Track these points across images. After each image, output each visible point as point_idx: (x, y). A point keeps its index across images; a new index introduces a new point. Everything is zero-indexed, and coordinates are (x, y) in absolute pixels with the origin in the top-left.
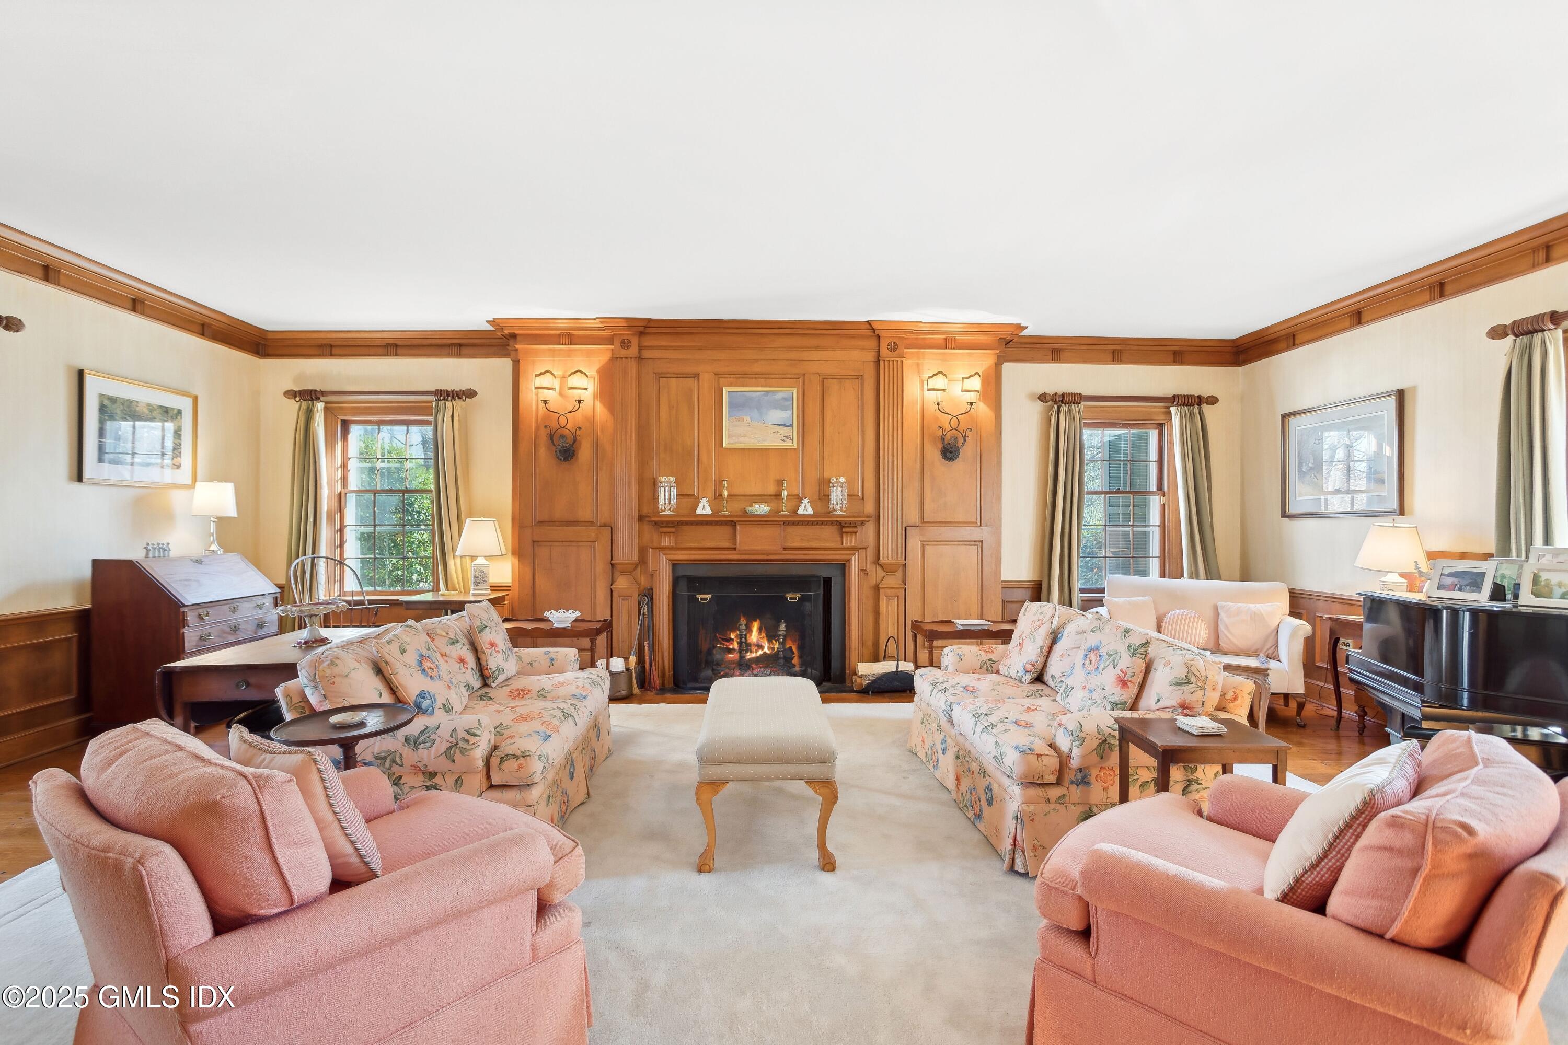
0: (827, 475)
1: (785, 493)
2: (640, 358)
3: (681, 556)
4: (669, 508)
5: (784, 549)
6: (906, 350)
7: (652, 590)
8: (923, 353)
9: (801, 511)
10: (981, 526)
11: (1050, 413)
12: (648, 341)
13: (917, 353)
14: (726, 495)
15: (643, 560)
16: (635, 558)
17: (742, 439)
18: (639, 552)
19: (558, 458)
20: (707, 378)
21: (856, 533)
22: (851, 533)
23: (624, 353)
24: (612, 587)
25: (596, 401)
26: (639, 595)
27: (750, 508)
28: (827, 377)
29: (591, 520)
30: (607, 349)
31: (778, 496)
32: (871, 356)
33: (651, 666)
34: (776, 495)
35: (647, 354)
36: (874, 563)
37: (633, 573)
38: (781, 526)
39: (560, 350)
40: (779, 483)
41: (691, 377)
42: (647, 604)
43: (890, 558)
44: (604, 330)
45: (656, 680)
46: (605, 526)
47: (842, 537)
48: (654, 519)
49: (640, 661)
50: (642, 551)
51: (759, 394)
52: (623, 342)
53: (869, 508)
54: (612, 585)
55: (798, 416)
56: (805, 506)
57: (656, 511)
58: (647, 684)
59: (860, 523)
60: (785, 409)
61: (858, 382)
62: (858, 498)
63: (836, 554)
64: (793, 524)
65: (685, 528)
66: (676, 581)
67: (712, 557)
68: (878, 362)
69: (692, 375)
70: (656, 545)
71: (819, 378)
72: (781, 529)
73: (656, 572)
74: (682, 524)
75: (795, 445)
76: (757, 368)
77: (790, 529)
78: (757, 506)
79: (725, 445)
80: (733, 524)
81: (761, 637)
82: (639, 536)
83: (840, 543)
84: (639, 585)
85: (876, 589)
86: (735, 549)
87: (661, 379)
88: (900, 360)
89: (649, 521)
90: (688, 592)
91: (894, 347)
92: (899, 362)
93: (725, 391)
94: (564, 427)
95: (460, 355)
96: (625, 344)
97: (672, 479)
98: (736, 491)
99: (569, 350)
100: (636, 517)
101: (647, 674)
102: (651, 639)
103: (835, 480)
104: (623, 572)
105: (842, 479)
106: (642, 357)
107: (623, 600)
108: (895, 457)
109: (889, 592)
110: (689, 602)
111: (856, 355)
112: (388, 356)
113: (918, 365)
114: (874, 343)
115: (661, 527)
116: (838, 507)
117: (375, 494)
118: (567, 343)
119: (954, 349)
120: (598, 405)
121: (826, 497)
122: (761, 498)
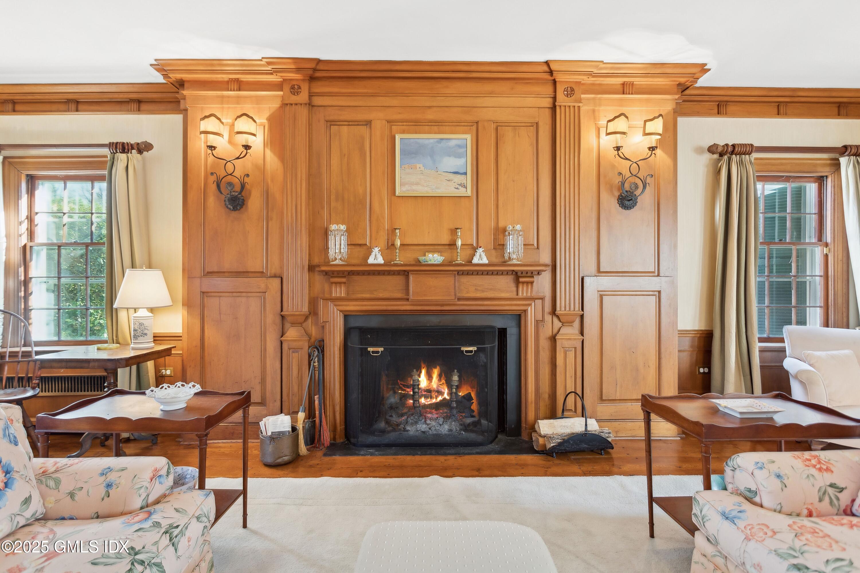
0: (501, 224)
1: (459, 243)
2: (310, 105)
3: (352, 307)
4: (339, 257)
5: (459, 299)
6: (582, 96)
7: (323, 341)
8: (600, 99)
9: (476, 260)
10: (658, 275)
11: (720, 164)
12: (319, 88)
13: (594, 99)
14: (399, 244)
15: (313, 312)
16: (305, 309)
17: (414, 187)
18: (310, 303)
19: (227, 207)
20: (378, 125)
21: (532, 283)
22: (527, 283)
23: (294, 99)
24: (282, 339)
25: (266, 149)
26: (309, 347)
27: (424, 258)
28: (501, 124)
29: (262, 271)
30: (277, 96)
31: (452, 245)
32: (547, 102)
33: (321, 421)
34: (449, 245)
35: (318, 101)
36: (550, 313)
37: (304, 325)
38: (455, 276)
39: (229, 97)
40: (454, 231)
41: (362, 125)
42: (318, 356)
43: (568, 309)
44: (272, 74)
45: (326, 437)
46: (275, 276)
47: (517, 287)
48: (323, 268)
49: (310, 415)
50: (313, 303)
51: (432, 141)
52: (293, 88)
53: (545, 257)
54: (282, 336)
55: (472, 164)
56: (480, 255)
57: (327, 262)
58: (316, 441)
59: (536, 273)
60: (458, 156)
61: (533, 129)
62: (532, 247)
63: (511, 305)
64: (468, 274)
65: (355, 278)
66: (348, 332)
67: (384, 308)
68: (554, 108)
69: (364, 123)
70: (327, 296)
71: (493, 126)
72: (455, 280)
73: (327, 324)
74: (353, 274)
75: (469, 193)
76: (430, 115)
77: (465, 280)
78: (430, 255)
79: (397, 193)
80: (406, 274)
81: (441, 383)
82: (310, 286)
83: (515, 293)
84: (310, 336)
85: (553, 339)
86: (408, 300)
87: (332, 127)
88: (576, 105)
89: (319, 271)
90: (361, 345)
91: (570, 92)
92: (576, 108)
93: (398, 137)
94: (231, 174)
95: (139, 110)
96: (295, 90)
97: (343, 227)
98: (408, 241)
99: (239, 97)
100: (306, 267)
101: (317, 430)
102: (321, 393)
103: (511, 228)
104: (293, 324)
105: (518, 227)
106: (313, 104)
107: (293, 352)
108: (572, 205)
109: (566, 344)
110: (362, 355)
111: (530, 101)
112: (69, 111)
113: (594, 111)
114: (549, 89)
115: (332, 277)
116: (514, 256)
117: (59, 247)
118: (235, 89)
119: (632, 94)
120: (268, 153)
121: (500, 247)
122: (434, 247)
